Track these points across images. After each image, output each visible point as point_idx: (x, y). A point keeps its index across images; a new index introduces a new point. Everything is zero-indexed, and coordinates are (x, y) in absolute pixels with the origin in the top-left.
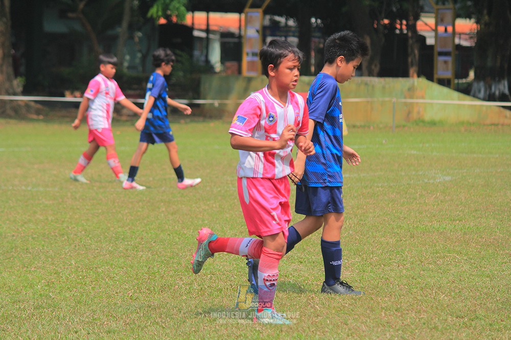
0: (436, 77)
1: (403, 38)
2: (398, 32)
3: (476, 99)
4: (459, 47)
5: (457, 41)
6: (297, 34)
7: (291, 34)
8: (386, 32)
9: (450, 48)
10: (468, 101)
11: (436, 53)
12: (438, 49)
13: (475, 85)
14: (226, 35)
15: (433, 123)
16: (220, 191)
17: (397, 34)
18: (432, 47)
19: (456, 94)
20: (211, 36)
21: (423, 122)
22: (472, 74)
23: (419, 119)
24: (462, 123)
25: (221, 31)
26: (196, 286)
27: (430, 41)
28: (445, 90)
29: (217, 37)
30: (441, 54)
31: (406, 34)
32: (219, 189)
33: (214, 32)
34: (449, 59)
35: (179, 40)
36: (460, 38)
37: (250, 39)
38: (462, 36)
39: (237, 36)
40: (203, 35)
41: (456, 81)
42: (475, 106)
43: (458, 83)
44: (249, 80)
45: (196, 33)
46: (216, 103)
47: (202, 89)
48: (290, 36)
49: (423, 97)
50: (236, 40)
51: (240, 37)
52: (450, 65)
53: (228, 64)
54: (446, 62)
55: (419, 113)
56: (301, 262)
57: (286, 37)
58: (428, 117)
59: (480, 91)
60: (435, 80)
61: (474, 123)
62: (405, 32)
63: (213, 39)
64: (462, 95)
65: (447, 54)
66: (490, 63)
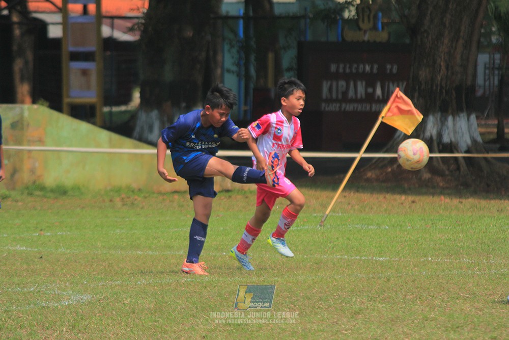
0: (66, 100)
4: (110, 43)
5: (106, 31)
9: (92, 47)
10: (128, 148)
11: (65, 57)
12: (70, 47)
13: (143, 117)
15: (61, 191)
18: (57, 42)
19: (104, 135)
21: (42, 188)
22: (137, 96)
23: (34, 182)
24: (118, 190)
27: (55, 32)
28: (84, 127)
30: (75, 57)
34: (92, 67)
36: (112, 26)
38: (117, 22)
41: (106, 109)
42: (142, 155)
43: (111, 113)
49: (41, 141)
52: (94, 79)
54: (85, 73)
55: (32, 171)
58: (50, 180)
59: (151, 129)
60: (65, 107)
61: (140, 190)
64: (115, 137)
65: (87, 57)
66: (168, 74)
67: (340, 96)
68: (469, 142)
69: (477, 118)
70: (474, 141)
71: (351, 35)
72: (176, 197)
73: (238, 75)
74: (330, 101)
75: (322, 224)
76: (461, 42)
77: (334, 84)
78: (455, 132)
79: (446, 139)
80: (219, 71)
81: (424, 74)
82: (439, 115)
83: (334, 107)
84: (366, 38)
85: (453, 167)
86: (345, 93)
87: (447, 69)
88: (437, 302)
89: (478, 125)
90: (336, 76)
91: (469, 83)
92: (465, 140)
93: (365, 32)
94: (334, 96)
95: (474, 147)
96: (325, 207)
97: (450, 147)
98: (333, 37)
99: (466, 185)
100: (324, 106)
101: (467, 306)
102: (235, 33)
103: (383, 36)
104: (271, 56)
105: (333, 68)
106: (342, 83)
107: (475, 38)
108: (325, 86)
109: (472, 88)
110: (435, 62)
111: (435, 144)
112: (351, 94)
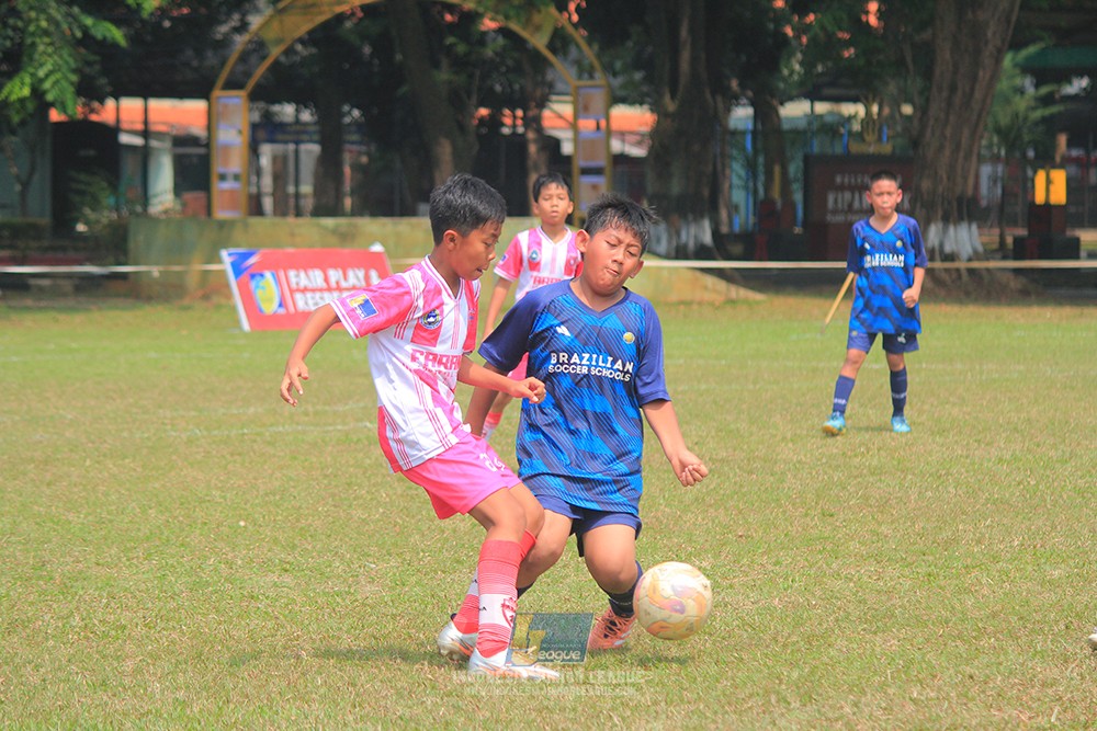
0: (578, 214)
1: (518, 143)
2: (506, 131)
3: (652, 256)
4: (620, 159)
5: (616, 146)
6: (316, 137)
7: (305, 137)
8: (484, 131)
9: (601, 161)
11: (576, 171)
12: (580, 163)
14: (182, 141)
16: (148, 438)
17: (505, 136)
18: (568, 159)
20: (154, 143)
25: (174, 132)
26: (76, 621)
27: (567, 148)
29: (168, 144)
30: (586, 171)
31: (523, 135)
32: (146, 435)
33: (160, 136)
34: (601, 181)
35: (92, 153)
36: (623, 141)
37: (227, 148)
38: (628, 138)
39: (205, 142)
40: (138, 141)
44: (222, 225)
45: (125, 139)
46: (155, 271)
47: (131, 245)
48: (303, 142)
50: (202, 151)
51: (208, 145)
53: (189, 196)
54: (595, 187)
56: (286, 571)
57: (297, 143)
59: (658, 241)
60: (576, 220)
62: (521, 130)
63: (158, 149)
65: (597, 171)
66: (676, 187)
67: (846, 207)
68: (970, 251)
69: (979, 227)
70: (975, 251)
71: (856, 148)
72: (682, 308)
73: (746, 188)
74: (835, 212)
75: (822, 332)
76: (962, 154)
77: (840, 196)
78: (956, 241)
79: (948, 249)
80: (726, 185)
81: (926, 184)
82: (940, 225)
83: (840, 218)
84: (872, 150)
85: (954, 275)
86: (850, 205)
87: (949, 179)
88: (926, 407)
89: (980, 235)
90: (842, 188)
91: (970, 192)
92: (966, 250)
93: (870, 144)
94: (840, 205)
95: (976, 256)
96: (826, 315)
97: (951, 257)
98: (839, 149)
99: (967, 294)
100: (829, 218)
101: (955, 411)
102: (744, 149)
103: (887, 148)
104: (777, 169)
105: (838, 179)
106: (848, 195)
107: (975, 151)
108: (831, 198)
109: (975, 199)
110: (936, 173)
111: (937, 254)
112: (856, 205)
